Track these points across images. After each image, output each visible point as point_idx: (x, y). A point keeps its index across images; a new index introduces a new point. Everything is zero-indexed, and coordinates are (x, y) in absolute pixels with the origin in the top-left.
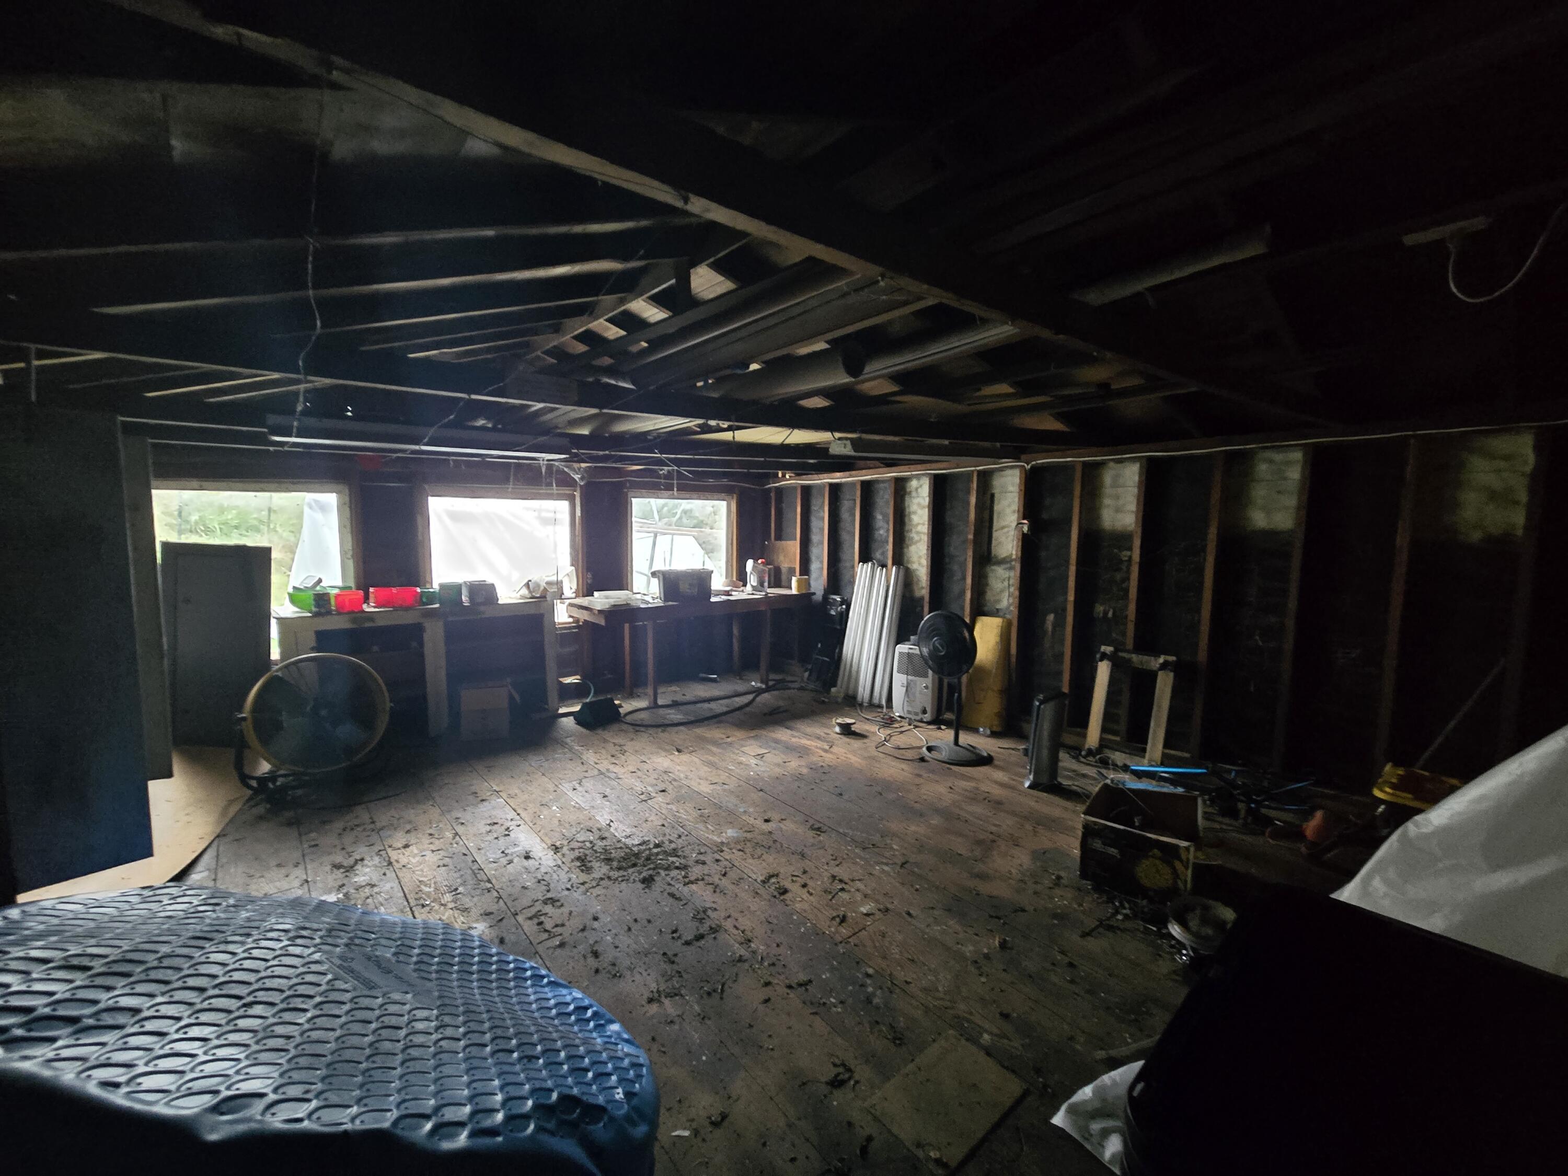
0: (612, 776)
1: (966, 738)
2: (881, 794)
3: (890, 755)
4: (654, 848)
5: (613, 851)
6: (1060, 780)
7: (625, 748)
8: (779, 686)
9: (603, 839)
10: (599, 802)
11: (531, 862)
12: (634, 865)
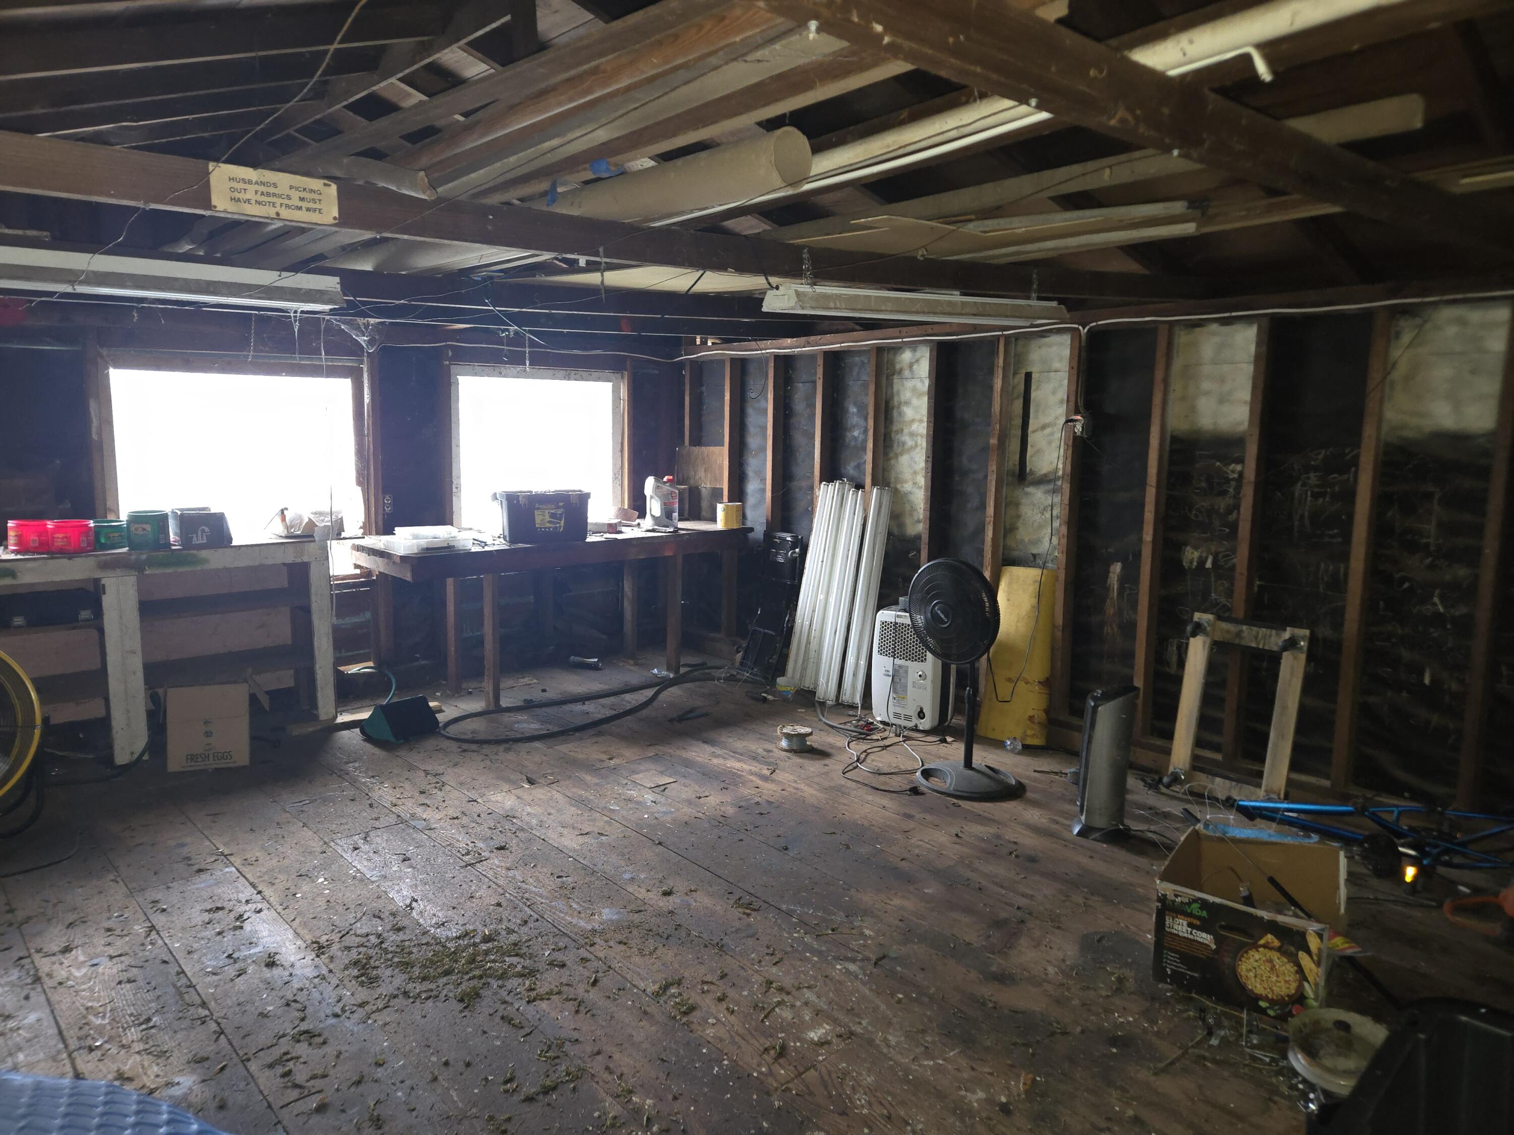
0: (420, 824)
1: (982, 757)
2: (848, 847)
3: (866, 785)
4: (481, 942)
5: (415, 950)
6: (1127, 822)
7: (444, 779)
8: (699, 674)
9: (399, 930)
10: (395, 869)
11: (276, 972)
12: (447, 973)
